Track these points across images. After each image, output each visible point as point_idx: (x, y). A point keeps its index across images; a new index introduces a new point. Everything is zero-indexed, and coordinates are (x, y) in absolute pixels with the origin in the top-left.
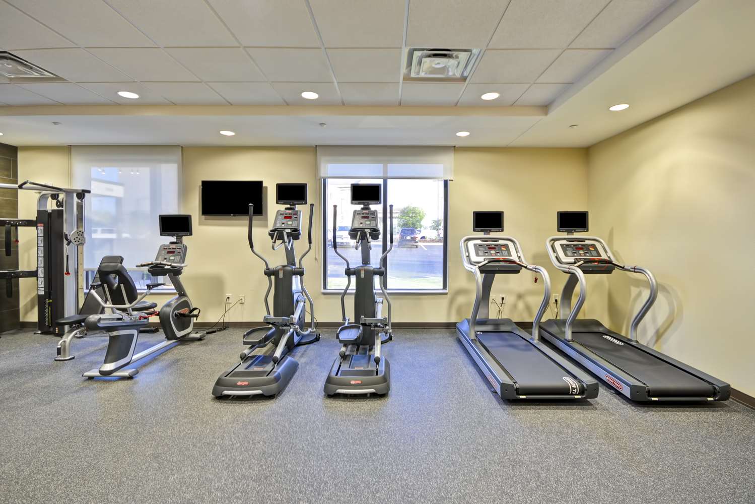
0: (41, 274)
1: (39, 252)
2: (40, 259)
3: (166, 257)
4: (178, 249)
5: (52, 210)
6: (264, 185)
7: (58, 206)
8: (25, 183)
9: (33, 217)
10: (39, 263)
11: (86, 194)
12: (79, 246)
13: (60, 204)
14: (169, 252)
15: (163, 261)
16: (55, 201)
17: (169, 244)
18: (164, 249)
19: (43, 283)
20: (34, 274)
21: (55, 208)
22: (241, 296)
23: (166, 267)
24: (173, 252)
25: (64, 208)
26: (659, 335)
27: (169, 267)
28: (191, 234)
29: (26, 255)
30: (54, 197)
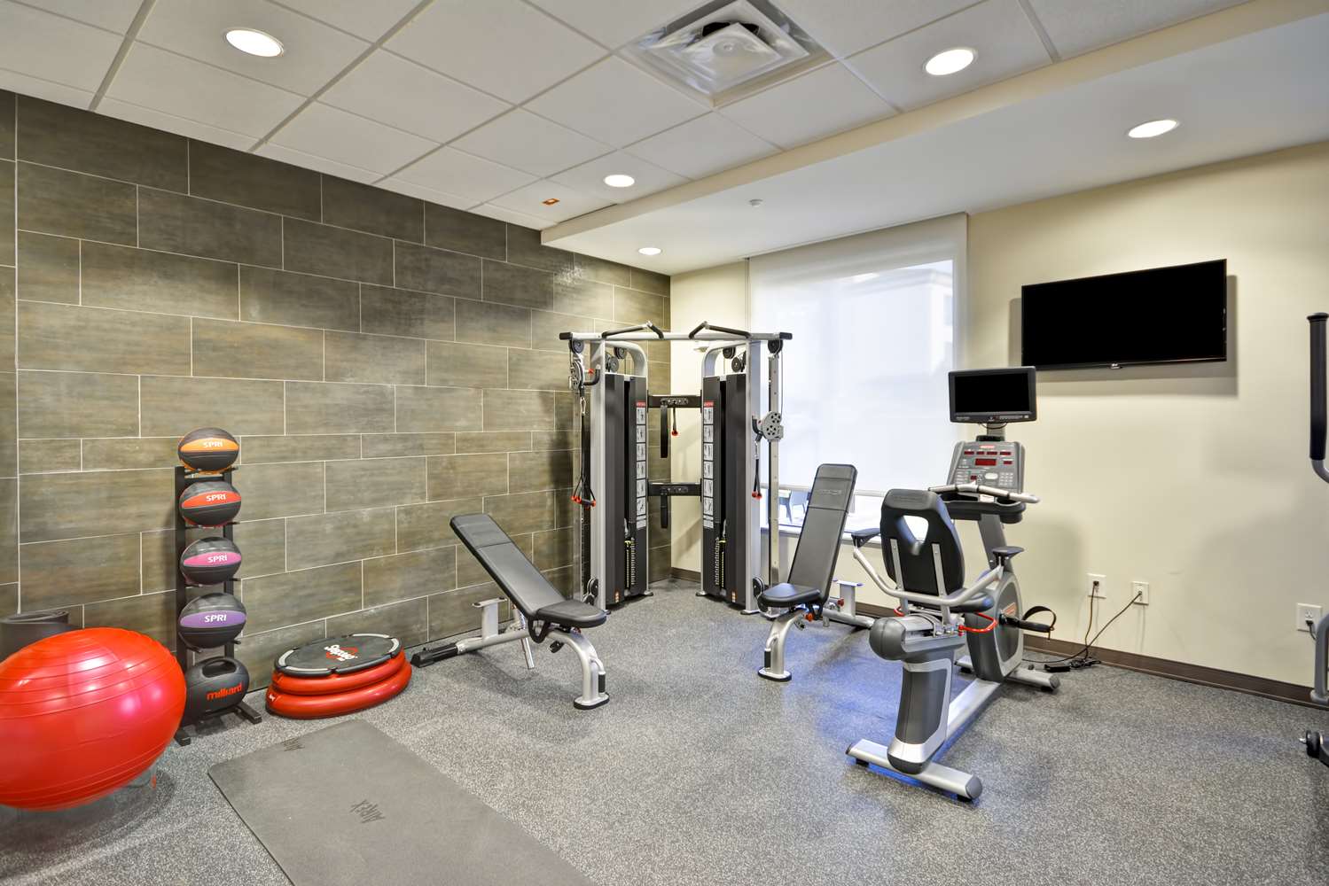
0: (708, 490)
1: (706, 453)
2: (707, 464)
3: (974, 472)
4: (1002, 453)
5: (728, 377)
6: (1230, 271)
7: (735, 370)
8: (700, 328)
9: (696, 390)
10: (706, 471)
11: (785, 342)
12: (772, 443)
13: (739, 365)
14: (979, 462)
15: (969, 482)
16: (730, 361)
17: (974, 440)
18: (966, 453)
19: (712, 507)
20: (694, 490)
21: (730, 372)
22: (1139, 583)
23: (983, 499)
24: (992, 462)
25: (745, 372)
27: (991, 499)
28: (1033, 417)
29: (681, 455)
30: (729, 352)
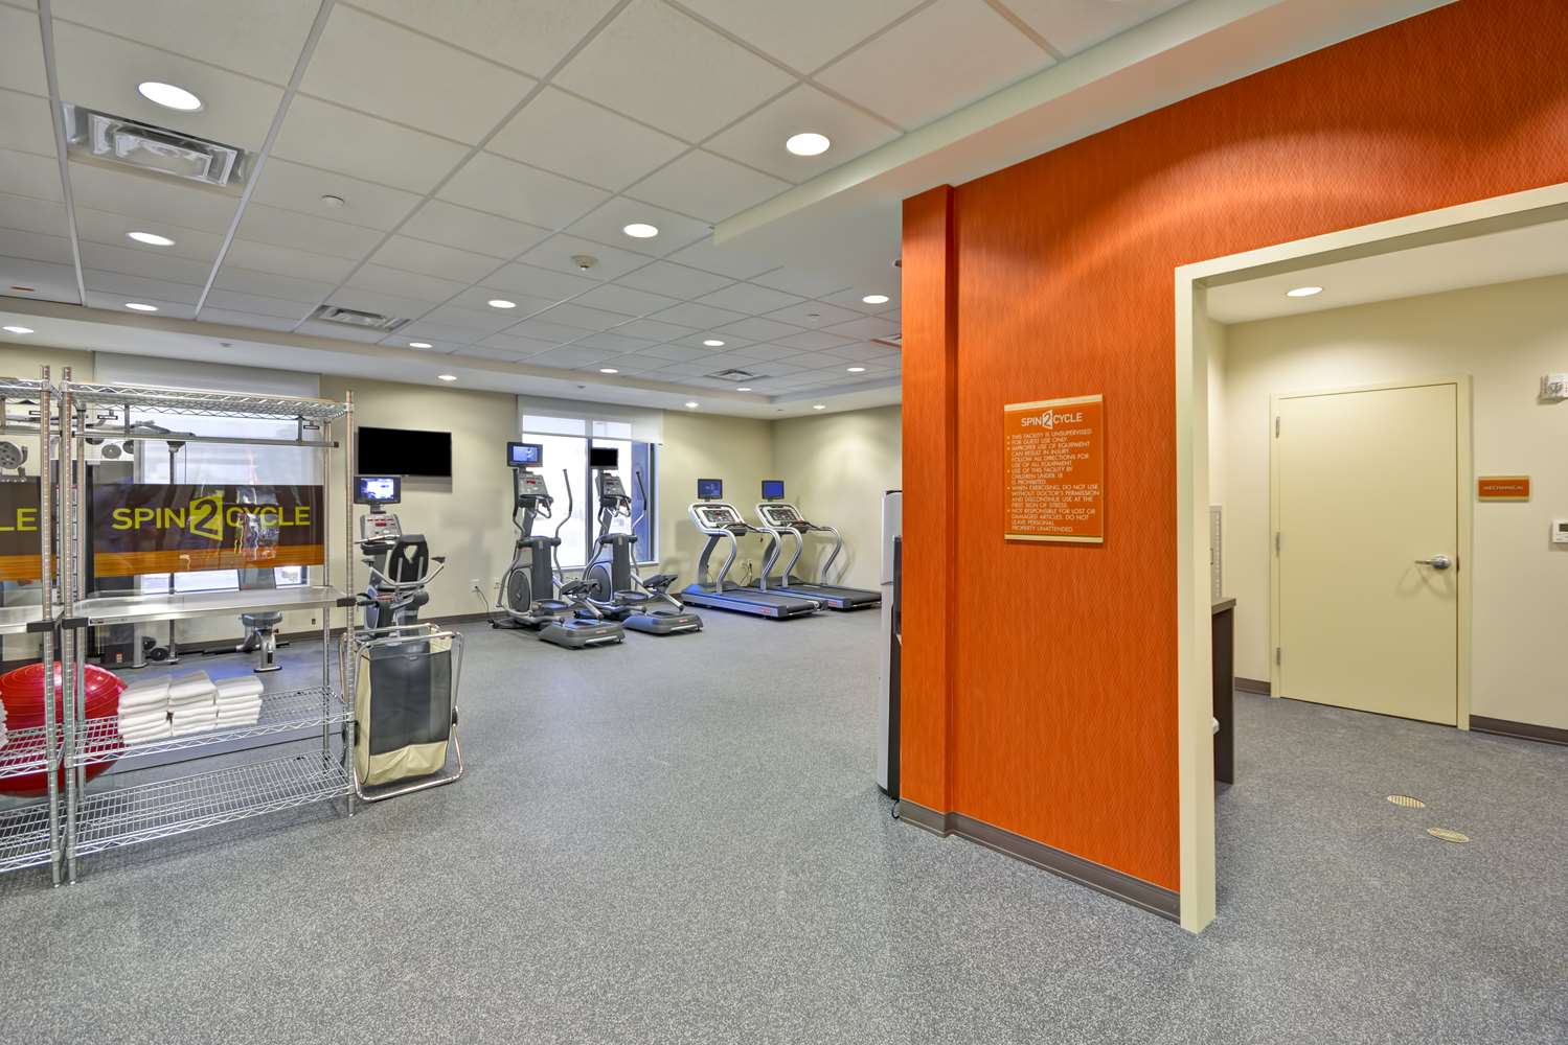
3: (377, 530)
4: (388, 519)
14: (378, 525)
18: (369, 520)
24: (385, 525)
26: (840, 577)
28: (399, 502)
